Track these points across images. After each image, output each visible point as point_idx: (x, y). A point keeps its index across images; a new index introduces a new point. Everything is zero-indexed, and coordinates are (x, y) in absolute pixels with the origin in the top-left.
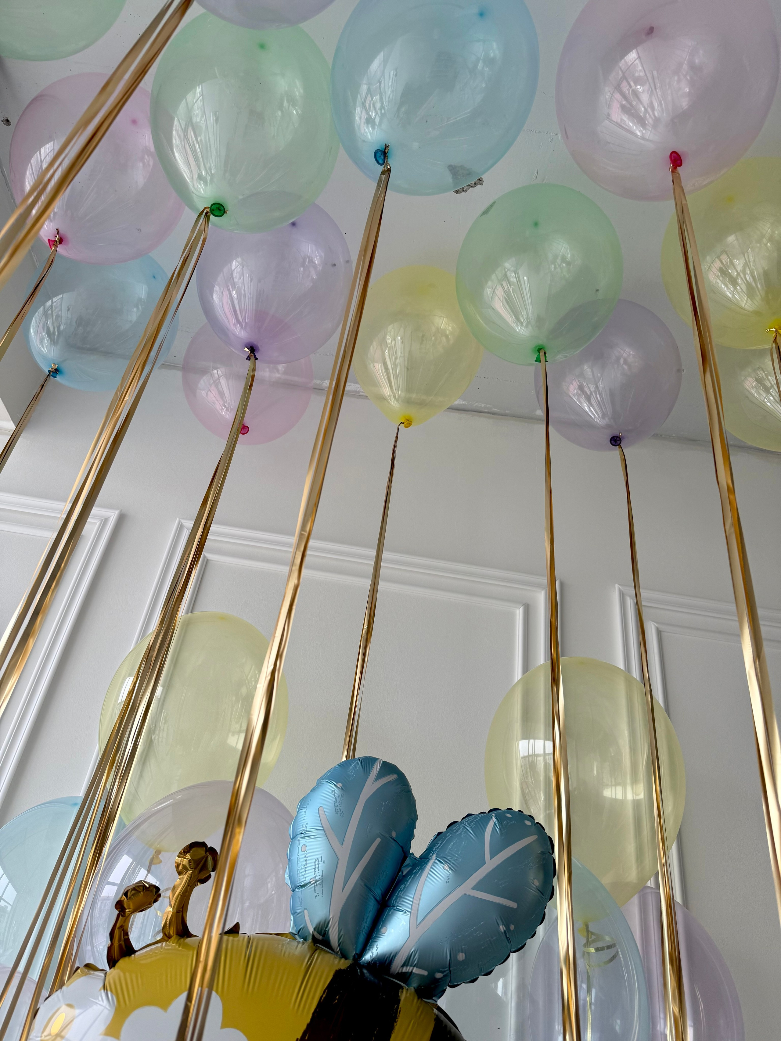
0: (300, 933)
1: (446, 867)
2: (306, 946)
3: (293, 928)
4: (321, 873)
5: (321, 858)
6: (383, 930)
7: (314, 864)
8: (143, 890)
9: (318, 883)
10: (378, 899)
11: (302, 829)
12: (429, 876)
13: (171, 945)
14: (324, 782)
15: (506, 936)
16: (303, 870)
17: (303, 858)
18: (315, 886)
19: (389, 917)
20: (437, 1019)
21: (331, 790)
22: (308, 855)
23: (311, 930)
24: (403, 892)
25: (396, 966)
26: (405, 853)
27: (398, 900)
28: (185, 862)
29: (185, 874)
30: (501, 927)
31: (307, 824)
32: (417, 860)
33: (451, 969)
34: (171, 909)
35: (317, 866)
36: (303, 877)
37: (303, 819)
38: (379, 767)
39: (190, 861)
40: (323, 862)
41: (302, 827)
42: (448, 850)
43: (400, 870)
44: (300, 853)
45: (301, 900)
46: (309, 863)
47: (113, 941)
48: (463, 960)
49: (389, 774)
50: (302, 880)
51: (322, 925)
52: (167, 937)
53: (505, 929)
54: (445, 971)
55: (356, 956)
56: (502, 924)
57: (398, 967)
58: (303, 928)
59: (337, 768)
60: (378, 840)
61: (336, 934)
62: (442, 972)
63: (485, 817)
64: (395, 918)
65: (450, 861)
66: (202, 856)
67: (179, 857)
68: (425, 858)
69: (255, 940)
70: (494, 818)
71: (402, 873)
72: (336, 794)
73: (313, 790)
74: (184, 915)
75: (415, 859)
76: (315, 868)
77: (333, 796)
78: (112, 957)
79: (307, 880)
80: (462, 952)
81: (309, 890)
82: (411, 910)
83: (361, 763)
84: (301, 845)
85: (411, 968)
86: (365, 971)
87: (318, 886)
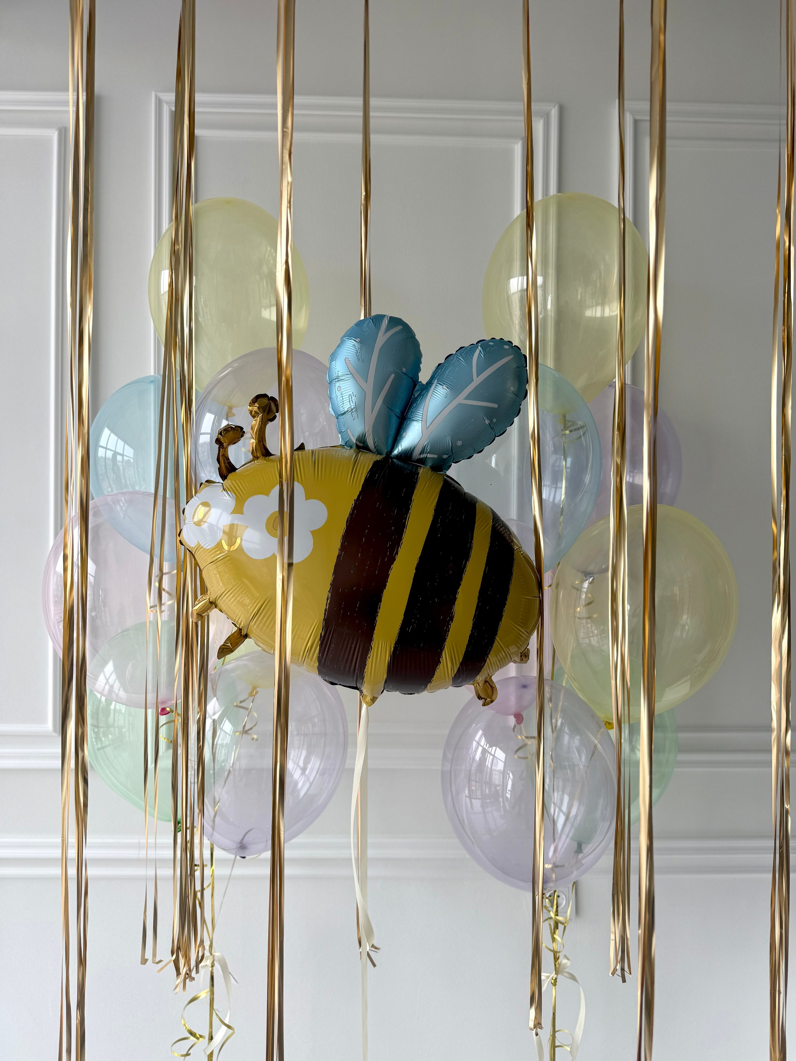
0: (347, 444)
1: (445, 387)
2: (352, 451)
3: (342, 442)
4: (354, 403)
5: (353, 394)
6: (404, 434)
7: (348, 398)
8: (232, 430)
9: (353, 410)
10: (398, 415)
11: (335, 376)
12: (432, 395)
13: (261, 462)
14: (346, 339)
15: (491, 427)
16: (341, 404)
17: (340, 395)
18: (351, 413)
19: (408, 426)
20: (445, 481)
21: (352, 344)
22: (343, 393)
23: (354, 441)
24: (415, 408)
25: (416, 455)
26: (415, 381)
27: (412, 414)
28: (255, 409)
29: (258, 417)
30: (486, 421)
31: (338, 371)
32: (424, 386)
33: (453, 452)
34: (254, 441)
35: (351, 399)
36: (342, 408)
37: (334, 368)
38: (387, 322)
39: (259, 408)
40: (354, 396)
41: (335, 374)
42: (445, 376)
43: (412, 394)
44: (337, 392)
45: (344, 424)
46: (344, 399)
47: (221, 464)
48: (461, 445)
49: (396, 326)
50: (342, 410)
51: (361, 437)
52: (256, 458)
53: (489, 422)
54: (449, 454)
55: (388, 453)
56: (487, 419)
57: (417, 456)
58: (349, 440)
59: (354, 328)
60: (393, 376)
61: (372, 441)
62: (447, 454)
63: (473, 347)
64: (412, 426)
65: (447, 383)
66: (267, 403)
67: (249, 406)
68: (430, 383)
69: (317, 452)
70: (479, 347)
71: (414, 396)
72: (356, 346)
73: (339, 346)
74: (264, 443)
75: (423, 385)
76: (349, 401)
77: (354, 349)
78: (223, 474)
79: (346, 409)
80: (460, 440)
81: (348, 416)
82: (422, 419)
83: (373, 320)
84: (337, 387)
85: (426, 455)
86: (395, 460)
87: (354, 412)
